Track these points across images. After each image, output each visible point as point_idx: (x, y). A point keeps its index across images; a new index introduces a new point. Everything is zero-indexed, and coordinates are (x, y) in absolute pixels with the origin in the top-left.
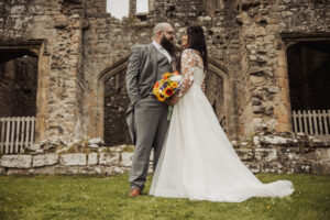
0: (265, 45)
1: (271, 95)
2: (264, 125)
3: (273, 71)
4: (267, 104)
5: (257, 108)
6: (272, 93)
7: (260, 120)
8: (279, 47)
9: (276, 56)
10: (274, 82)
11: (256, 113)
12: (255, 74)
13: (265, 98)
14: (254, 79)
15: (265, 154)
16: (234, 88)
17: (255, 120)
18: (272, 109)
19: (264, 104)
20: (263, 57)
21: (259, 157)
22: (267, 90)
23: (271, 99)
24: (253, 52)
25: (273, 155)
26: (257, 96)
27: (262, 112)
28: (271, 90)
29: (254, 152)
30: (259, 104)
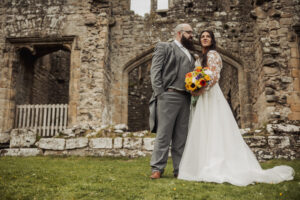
0: (278, 38)
1: (284, 85)
2: (277, 114)
3: (286, 62)
4: (280, 94)
5: (270, 97)
6: (285, 83)
7: (273, 108)
8: (292, 40)
9: (290, 48)
10: (287, 73)
11: (269, 102)
12: (269, 65)
13: (278, 88)
14: (267, 70)
15: (278, 141)
16: (249, 79)
17: (269, 108)
18: (285, 98)
19: (277, 94)
20: (276, 49)
21: (272, 144)
22: (280, 80)
23: (284, 89)
24: (267, 44)
25: (286, 142)
26: (271, 86)
27: (275, 101)
28: (284, 80)
29: (267, 140)
30: (273, 93)
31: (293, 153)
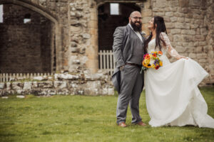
0: (82, 4)
1: (84, 40)
2: (78, 61)
3: (87, 23)
4: (81, 46)
5: (74, 49)
6: (85, 39)
7: (76, 57)
8: (92, 6)
9: (89, 13)
10: (87, 31)
11: (73, 52)
12: (74, 25)
13: (80, 42)
14: (73, 28)
15: (60, 84)
16: (62, 32)
17: (72, 57)
18: (84, 49)
19: (79, 46)
20: (79, 13)
21: (56, 86)
22: (82, 36)
23: (85, 43)
24: (74, 9)
25: (64, 84)
26: (75, 41)
27: (77, 52)
28: (84, 37)
29: (53, 83)
30: (76, 46)
31: (67, 91)
